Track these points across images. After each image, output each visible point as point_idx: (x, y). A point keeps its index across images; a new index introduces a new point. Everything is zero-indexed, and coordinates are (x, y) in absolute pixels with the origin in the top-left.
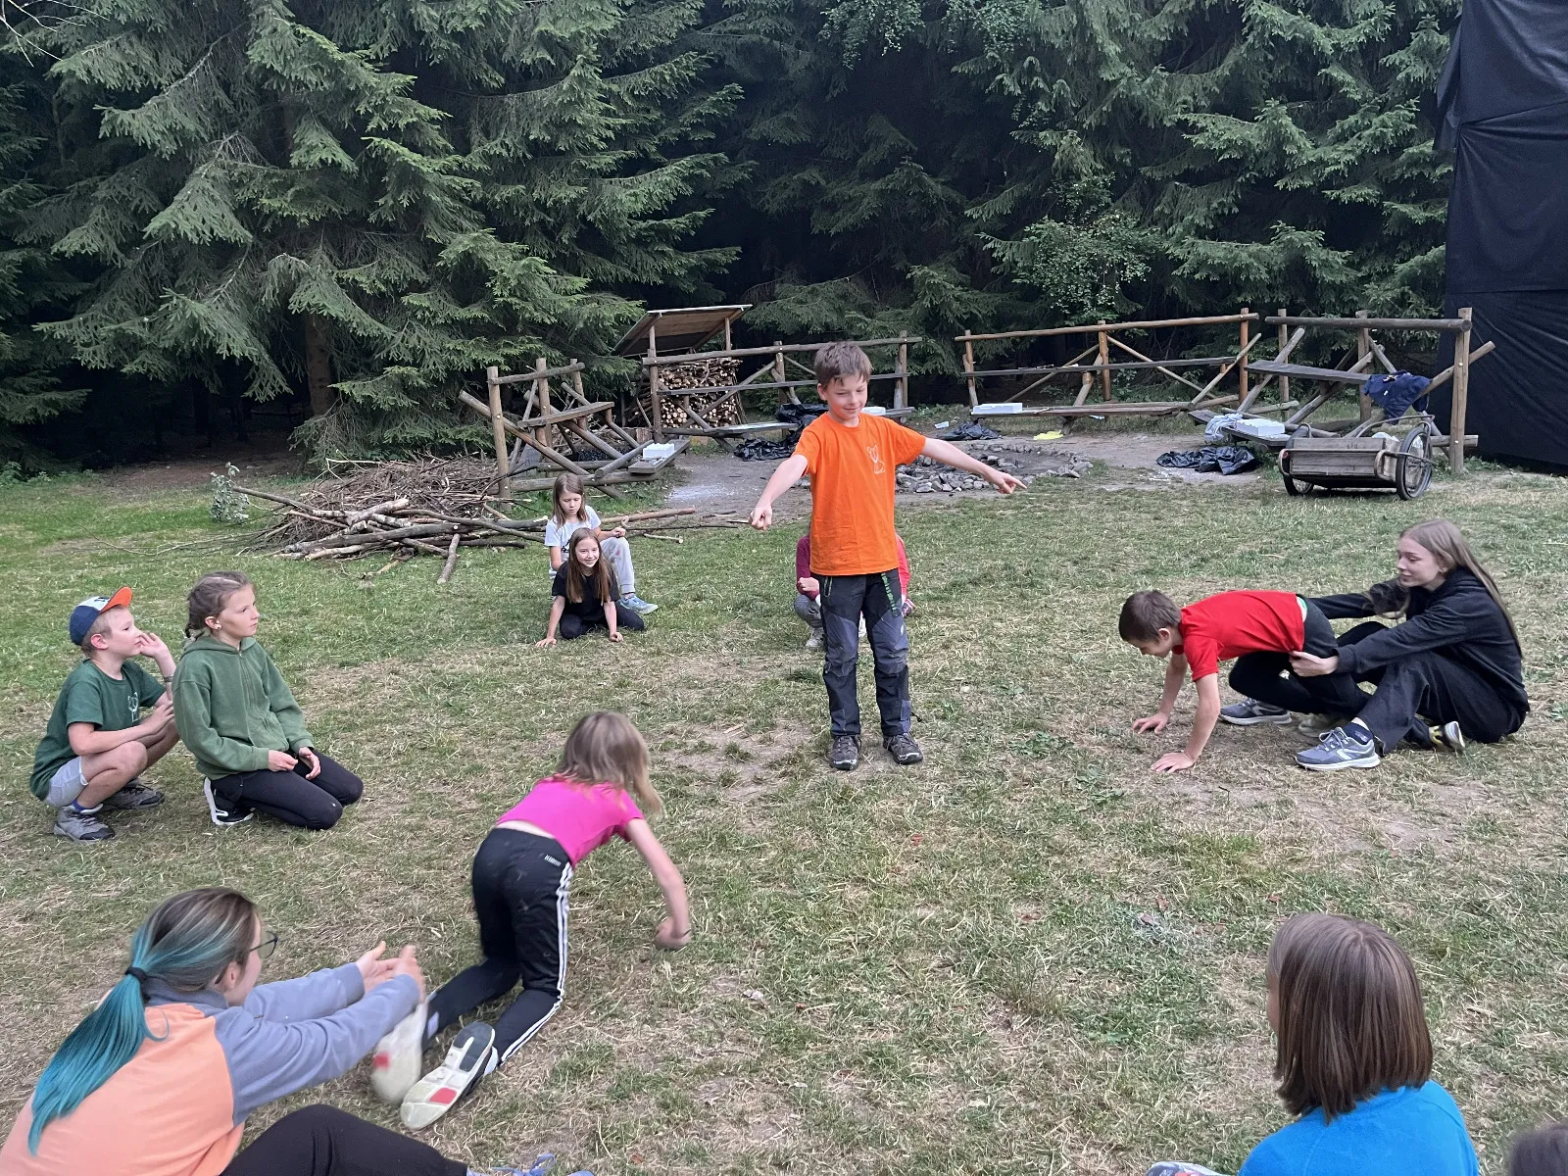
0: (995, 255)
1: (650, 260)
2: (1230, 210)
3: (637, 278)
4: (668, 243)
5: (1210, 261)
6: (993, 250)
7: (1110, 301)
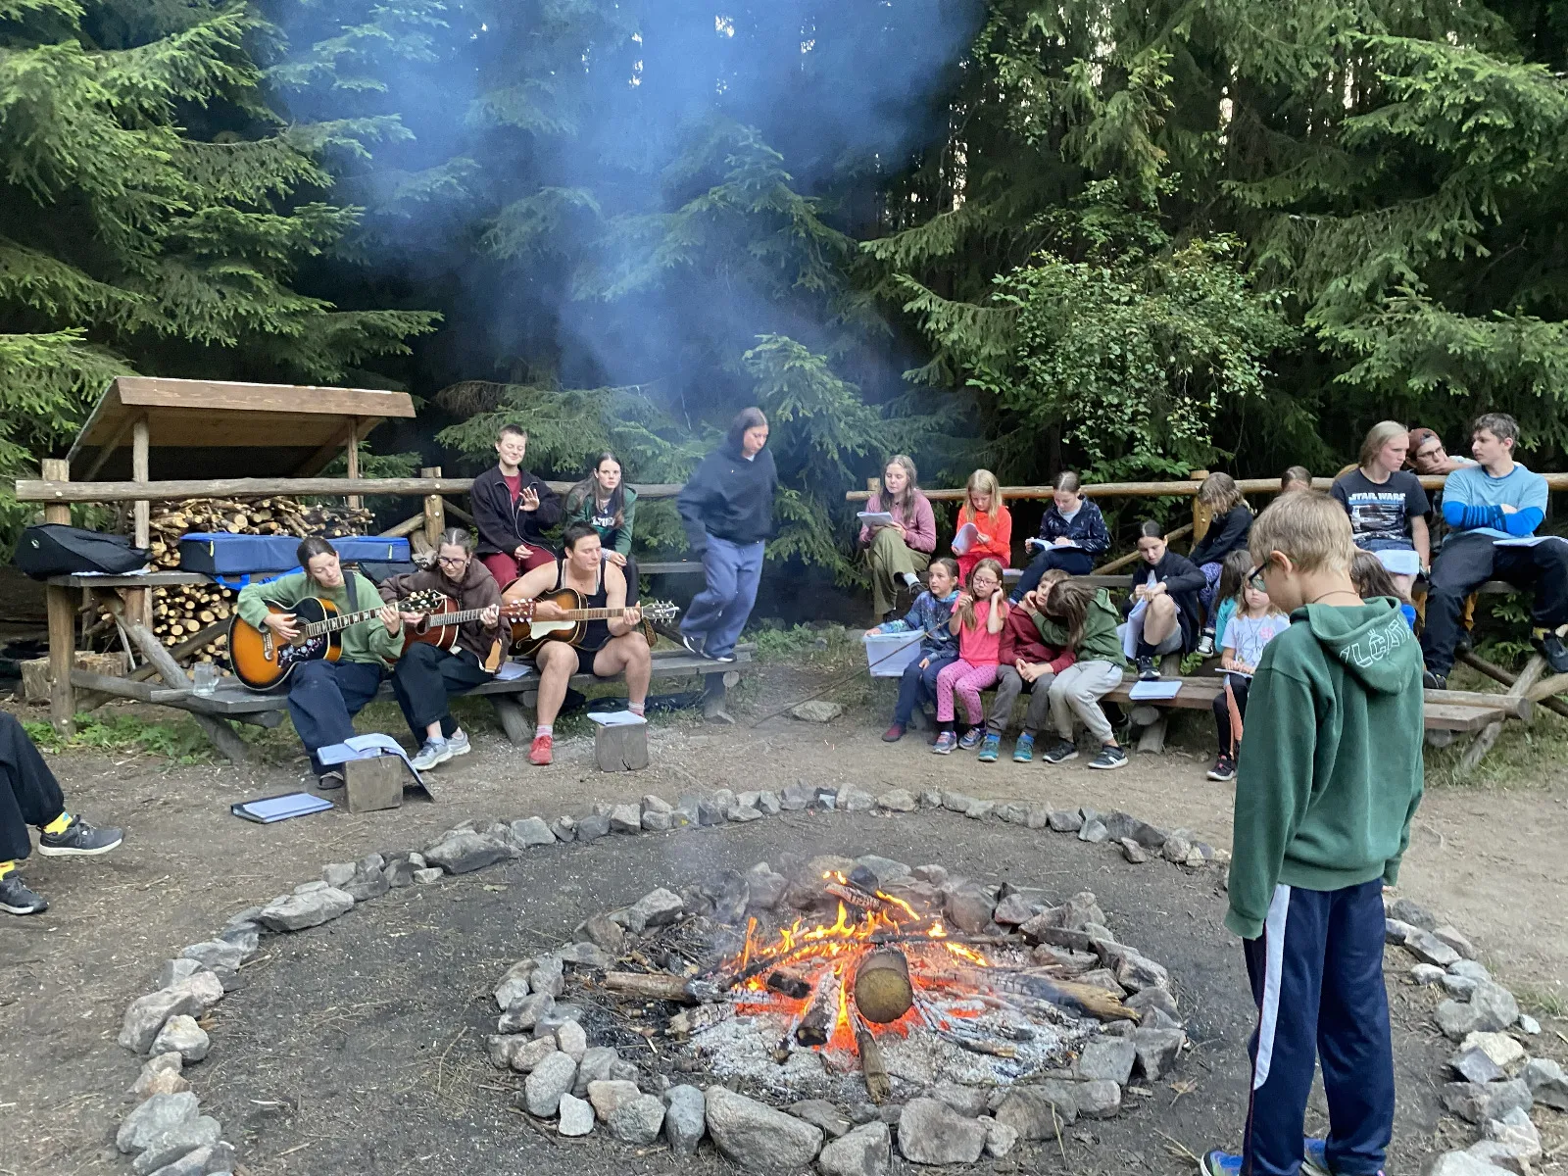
0: (931, 325)
1: (209, 295)
2: (1470, 250)
3: (173, 328)
4: (255, 260)
5: (1452, 348)
6: (924, 315)
7: (1201, 432)
